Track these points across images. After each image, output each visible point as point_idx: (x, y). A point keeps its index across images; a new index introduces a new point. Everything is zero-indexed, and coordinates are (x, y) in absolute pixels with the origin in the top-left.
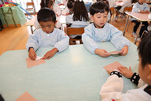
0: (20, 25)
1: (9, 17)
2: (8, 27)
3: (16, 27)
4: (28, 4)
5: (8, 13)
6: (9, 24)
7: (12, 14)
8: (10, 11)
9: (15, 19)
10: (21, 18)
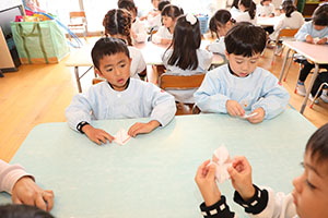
0: (56, 59)
1: (33, 43)
2: (30, 64)
3: (48, 63)
4: (73, 15)
5: (32, 35)
6: (32, 56)
7: (41, 36)
8: (36, 31)
9: (45, 48)
10: (59, 45)
